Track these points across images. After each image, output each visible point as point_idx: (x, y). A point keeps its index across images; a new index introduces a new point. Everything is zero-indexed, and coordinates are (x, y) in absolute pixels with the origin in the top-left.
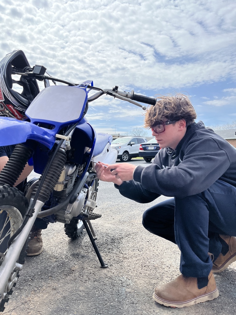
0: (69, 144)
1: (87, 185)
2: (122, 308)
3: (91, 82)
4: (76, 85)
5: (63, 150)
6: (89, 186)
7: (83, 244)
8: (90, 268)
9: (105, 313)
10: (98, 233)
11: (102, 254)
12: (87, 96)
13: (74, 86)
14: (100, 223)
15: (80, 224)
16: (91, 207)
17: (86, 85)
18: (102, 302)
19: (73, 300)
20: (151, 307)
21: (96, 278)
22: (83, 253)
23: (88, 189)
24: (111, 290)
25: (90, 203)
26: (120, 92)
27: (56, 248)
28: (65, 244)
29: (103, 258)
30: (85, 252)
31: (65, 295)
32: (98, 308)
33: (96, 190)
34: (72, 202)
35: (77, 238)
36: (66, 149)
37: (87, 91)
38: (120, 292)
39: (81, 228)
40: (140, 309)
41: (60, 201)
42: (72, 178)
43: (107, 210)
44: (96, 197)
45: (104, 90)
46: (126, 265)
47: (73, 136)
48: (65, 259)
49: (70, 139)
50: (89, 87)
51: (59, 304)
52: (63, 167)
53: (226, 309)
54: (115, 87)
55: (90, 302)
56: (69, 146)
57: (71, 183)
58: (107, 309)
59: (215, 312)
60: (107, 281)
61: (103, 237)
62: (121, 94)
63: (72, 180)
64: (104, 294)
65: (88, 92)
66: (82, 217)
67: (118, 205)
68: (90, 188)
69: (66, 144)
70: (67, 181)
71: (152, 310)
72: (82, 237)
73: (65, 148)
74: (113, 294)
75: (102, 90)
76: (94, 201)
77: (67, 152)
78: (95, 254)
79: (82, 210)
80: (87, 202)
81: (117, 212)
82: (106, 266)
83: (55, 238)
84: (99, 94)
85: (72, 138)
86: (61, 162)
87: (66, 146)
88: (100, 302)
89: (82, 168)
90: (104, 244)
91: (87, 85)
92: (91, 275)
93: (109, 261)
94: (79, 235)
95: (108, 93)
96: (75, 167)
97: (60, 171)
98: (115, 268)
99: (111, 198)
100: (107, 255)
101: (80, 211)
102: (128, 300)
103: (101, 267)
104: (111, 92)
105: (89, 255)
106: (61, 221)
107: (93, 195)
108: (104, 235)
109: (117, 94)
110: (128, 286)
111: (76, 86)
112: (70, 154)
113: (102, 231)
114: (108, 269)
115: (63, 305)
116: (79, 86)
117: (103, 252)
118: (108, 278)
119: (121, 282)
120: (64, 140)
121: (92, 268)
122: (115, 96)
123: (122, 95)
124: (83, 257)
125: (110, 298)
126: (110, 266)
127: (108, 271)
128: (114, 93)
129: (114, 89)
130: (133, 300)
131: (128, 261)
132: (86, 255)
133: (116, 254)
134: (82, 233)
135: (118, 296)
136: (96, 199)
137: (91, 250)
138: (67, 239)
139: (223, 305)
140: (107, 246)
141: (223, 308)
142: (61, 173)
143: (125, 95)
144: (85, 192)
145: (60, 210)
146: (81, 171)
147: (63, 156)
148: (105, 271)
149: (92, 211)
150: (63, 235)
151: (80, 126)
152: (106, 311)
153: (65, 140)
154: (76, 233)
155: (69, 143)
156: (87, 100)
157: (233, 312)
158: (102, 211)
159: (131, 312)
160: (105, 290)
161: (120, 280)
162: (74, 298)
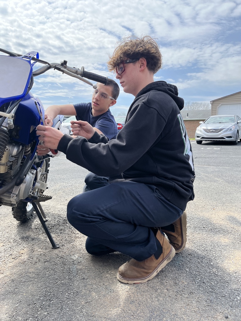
0: (12, 123)
1: (35, 166)
2: (72, 285)
3: (36, 54)
4: (19, 55)
5: (5, 129)
6: (38, 167)
7: (33, 226)
8: (40, 250)
9: (55, 291)
10: (50, 215)
11: (53, 235)
12: (31, 70)
13: (16, 56)
14: (52, 204)
15: (29, 207)
16: (41, 188)
17: (30, 57)
18: (52, 281)
19: (22, 282)
20: (101, 281)
21: (47, 259)
22: (32, 235)
23: (37, 170)
24: (62, 269)
25: (40, 184)
26: (69, 67)
27: (3, 233)
28: (14, 228)
29: (54, 239)
30: (35, 234)
31: (14, 278)
32: (48, 287)
33: (47, 171)
34: (18, 184)
35: (26, 221)
36: (8, 128)
37: (32, 63)
38: (71, 270)
39: (31, 210)
40: (90, 284)
41: (4, 183)
42: (18, 159)
43: (60, 191)
44: (47, 178)
45: (51, 64)
46: (78, 244)
47: (16, 113)
48: (13, 243)
49: (12, 117)
50: (33, 59)
51: (7, 287)
52: (6, 147)
53: (169, 277)
54: (63, 61)
55: (40, 282)
56: (12, 125)
57: (17, 164)
58: (57, 287)
59: (160, 280)
60: (58, 261)
61: (55, 218)
62: (70, 70)
63: (17, 161)
64: (55, 273)
65: (33, 65)
66: (31, 199)
67: (71, 186)
68: (39, 169)
69: (9, 122)
70: (12, 163)
71: (102, 284)
72: (32, 220)
73: (7, 126)
74: (64, 273)
75: (49, 64)
76: (44, 183)
77: (10, 131)
78: (46, 236)
79: (31, 192)
80: (36, 183)
81: (71, 193)
82: (58, 246)
83: (2, 222)
84: (46, 68)
85: (15, 115)
86: (3, 142)
87: (8, 124)
88: (51, 281)
89: (30, 149)
90: (56, 225)
91: (32, 56)
92: (41, 256)
93: (61, 241)
94: (29, 218)
95: (56, 68)
96: (21, 147)
97: (2, 152)
98: (67, 248)
99: (64, 179)
100: (59, 236)
101: (28, 193)
102: (79, 277)
103: (52, 248)
104: (60, 67)
105: (40, 236)
106: (6, 204)
107: (43, 177)
108: (56, 217)
109: (65, 70)
110: (79, 264)
111: (18, 57)
112: (14, 133)
113: (54, 213)
114: (59, 249)
115: (11, 288)
116: (23, 58)
117: (55, 234)
118: (59, 258)
119: (72, 260)
120: (5, 118)
121: (42, 250)
122: (63, 71)
123: (72, 70)
124: (33, 239)
125: (61, 276)
126: (62, 246)
127: (60, 251)
128: (62, 69)
129: (62, 63)
130: (84, 276)
131: (80, 240)
132: (36, 237)
133: (68, 234)
134: (32, 215)
135: (69, 274)
136: (46, 181)
137: (42, 232)
138: (16, 222)
139: (167, 273)
140: (59, 227)
141: (167, 276)
142: (3, 154)
143: (75, 72)
144: (33, 174)
145: (4, 193)
146: (29, 151)
147: (4, 135)
148: (56, 251)
149: (42, 193)
150: (11, 218)
151: (25, 103)
152: (57, 289)
153: (7, 118)
154: (26, 215)
155: (12, 121)
156: (32, 74)
157: (175, 278)
158: (54, 193)
159: (81, 287)
160: (56, 269)
161: (71, 259)
162: (24, 280)
